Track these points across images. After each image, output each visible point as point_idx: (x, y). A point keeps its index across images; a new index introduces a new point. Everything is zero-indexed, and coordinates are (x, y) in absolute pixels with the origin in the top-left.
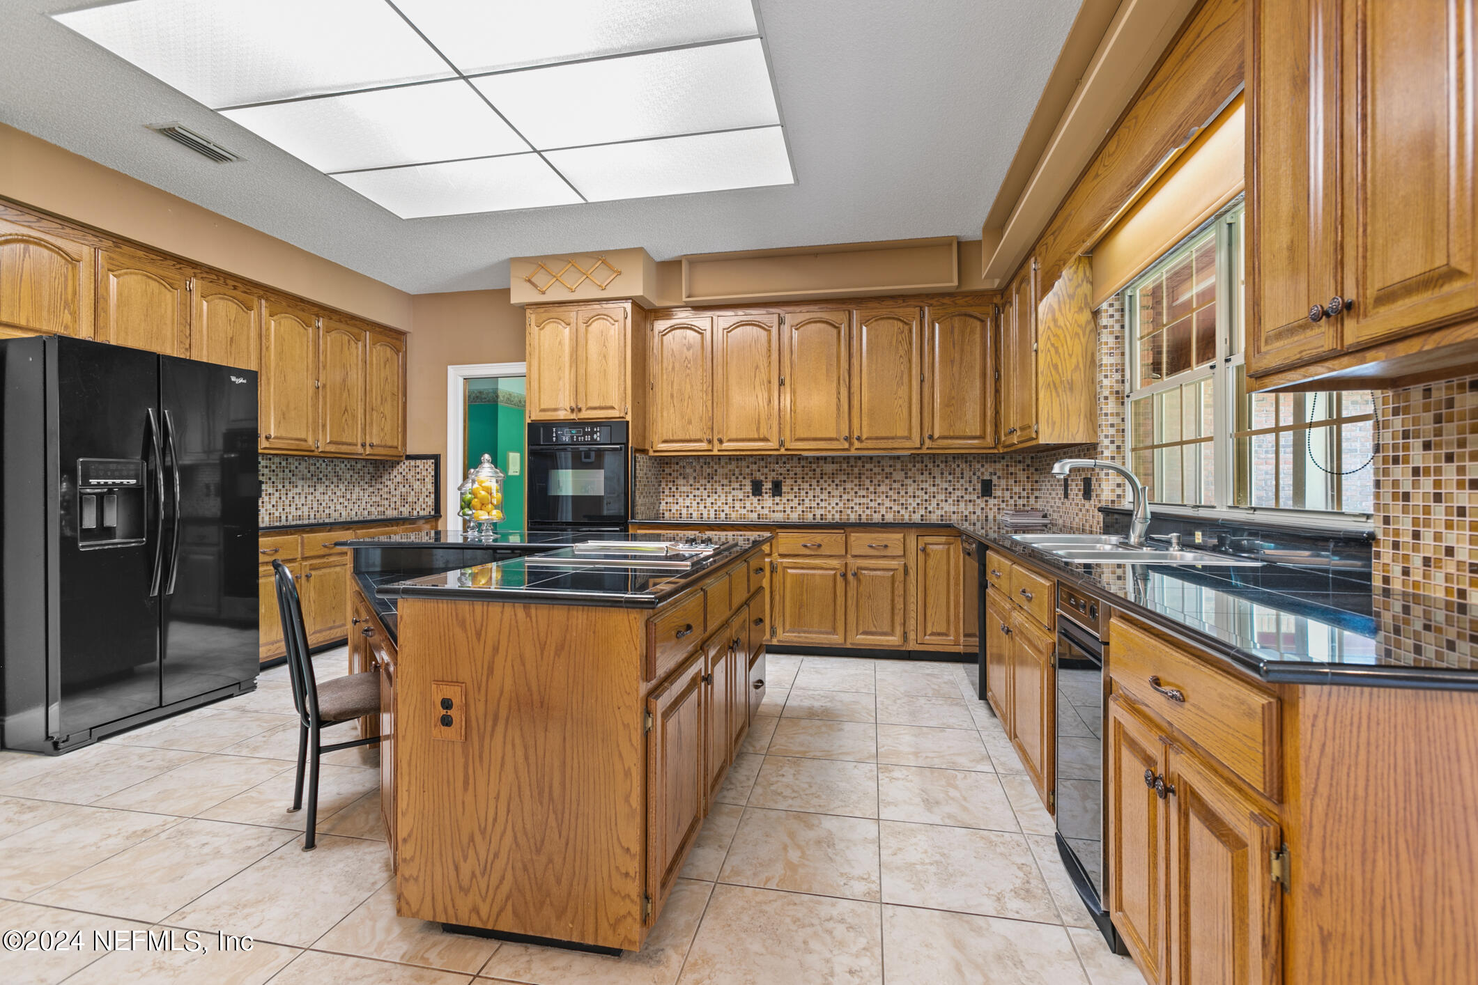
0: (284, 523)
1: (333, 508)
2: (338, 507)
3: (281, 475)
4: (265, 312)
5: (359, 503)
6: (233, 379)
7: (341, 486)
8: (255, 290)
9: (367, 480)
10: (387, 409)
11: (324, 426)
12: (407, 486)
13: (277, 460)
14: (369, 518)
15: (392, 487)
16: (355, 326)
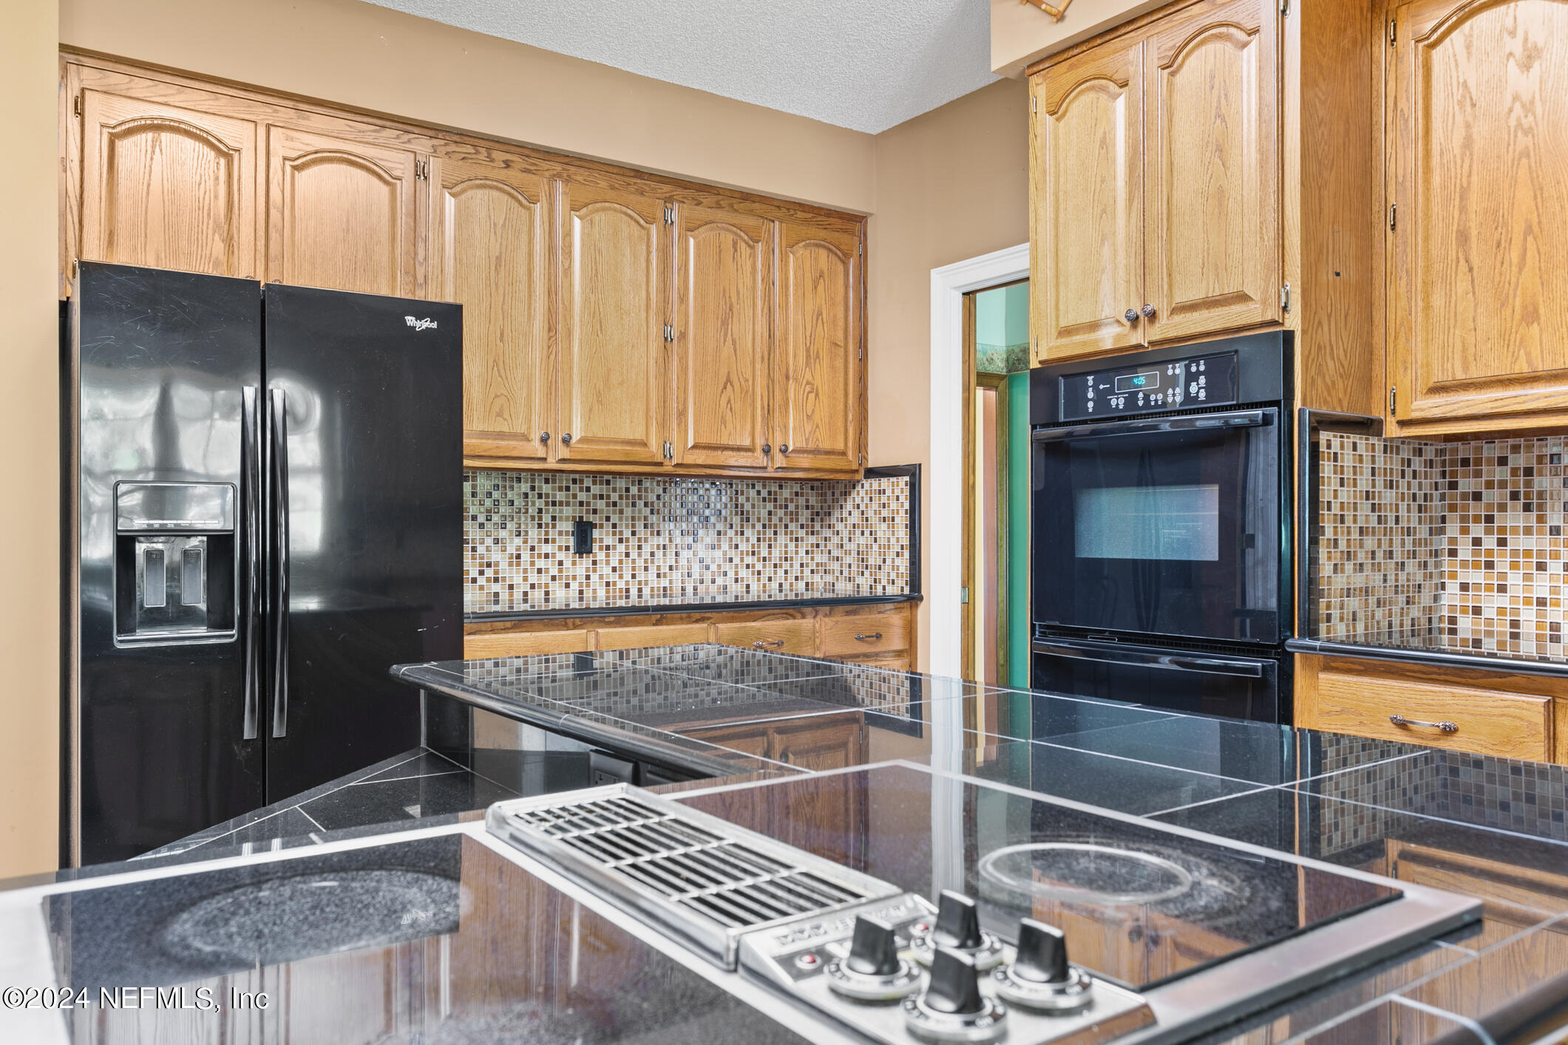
0: (634, 600)
1: (731, 574)
2: (743, 573)
3: (628, 512)
4: (561, 204)
5: (786, 565)
6: (410, 320)
7: (748, 532)
8: (545, 165)
9: (802, 520)
10: (823, 375)
11: (682, 414)
12: (867, 533)
13: (621, 483)
14: (808, 596)
15: (845, 535)
16: (751, 212)
